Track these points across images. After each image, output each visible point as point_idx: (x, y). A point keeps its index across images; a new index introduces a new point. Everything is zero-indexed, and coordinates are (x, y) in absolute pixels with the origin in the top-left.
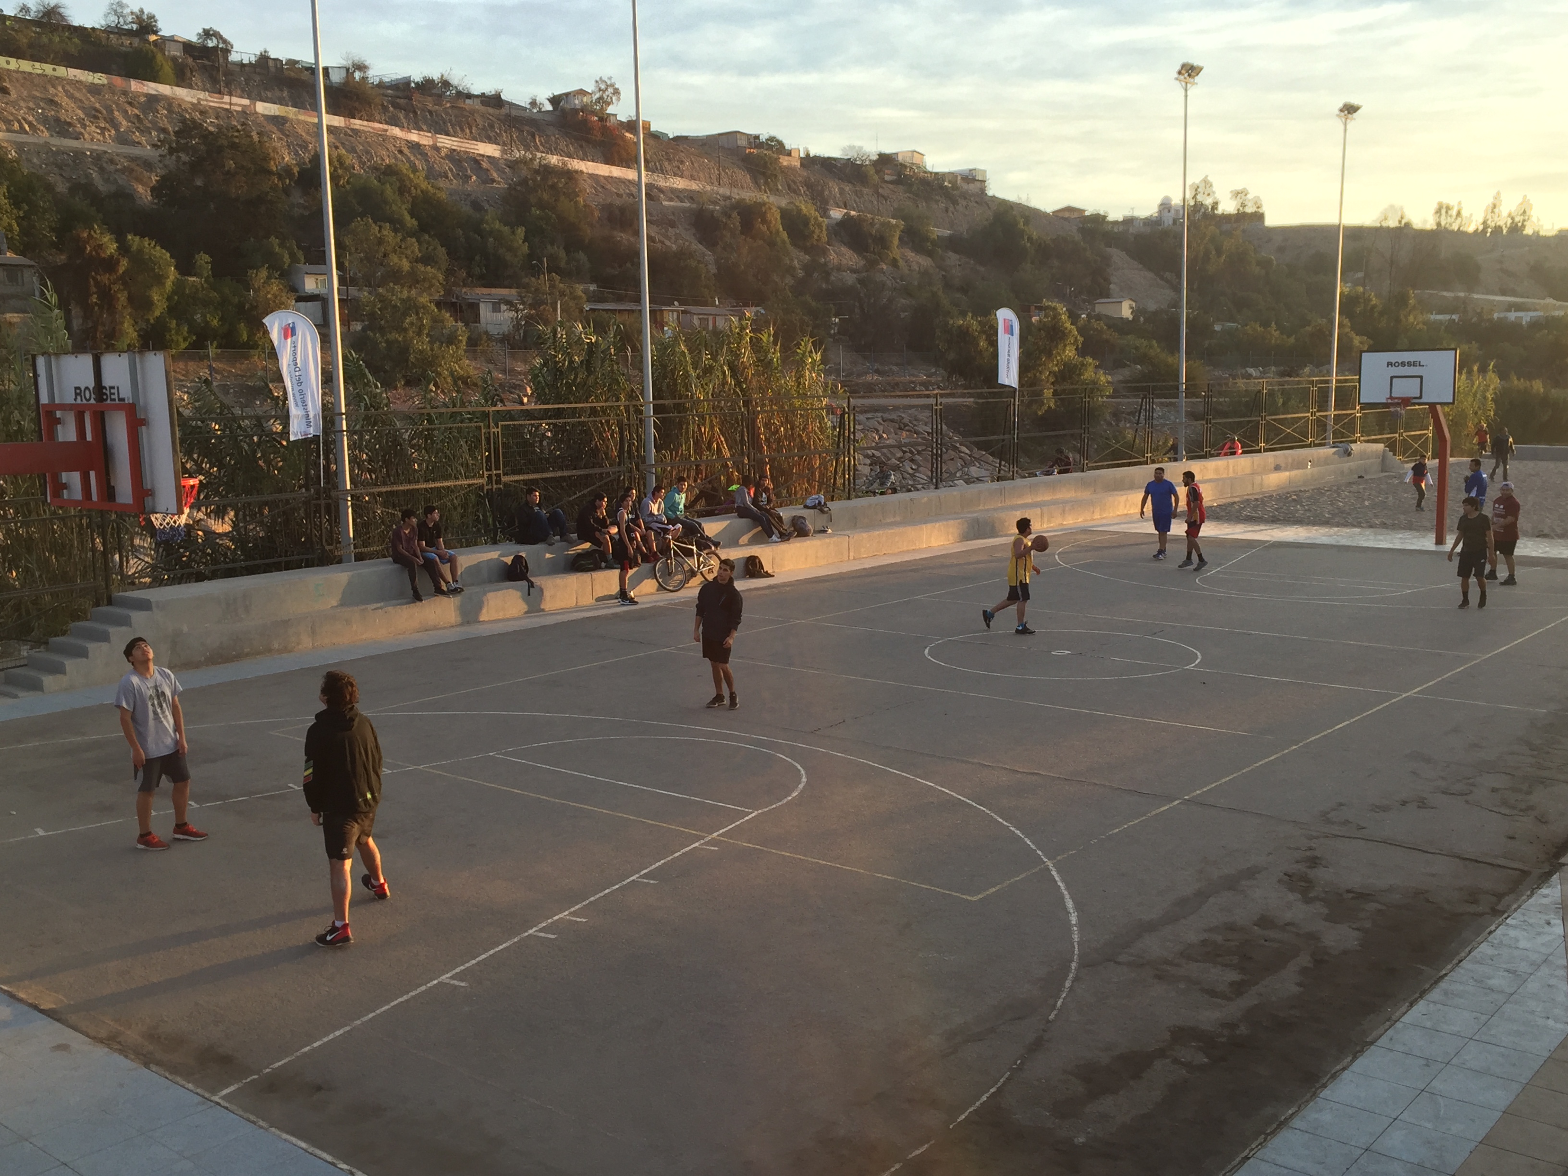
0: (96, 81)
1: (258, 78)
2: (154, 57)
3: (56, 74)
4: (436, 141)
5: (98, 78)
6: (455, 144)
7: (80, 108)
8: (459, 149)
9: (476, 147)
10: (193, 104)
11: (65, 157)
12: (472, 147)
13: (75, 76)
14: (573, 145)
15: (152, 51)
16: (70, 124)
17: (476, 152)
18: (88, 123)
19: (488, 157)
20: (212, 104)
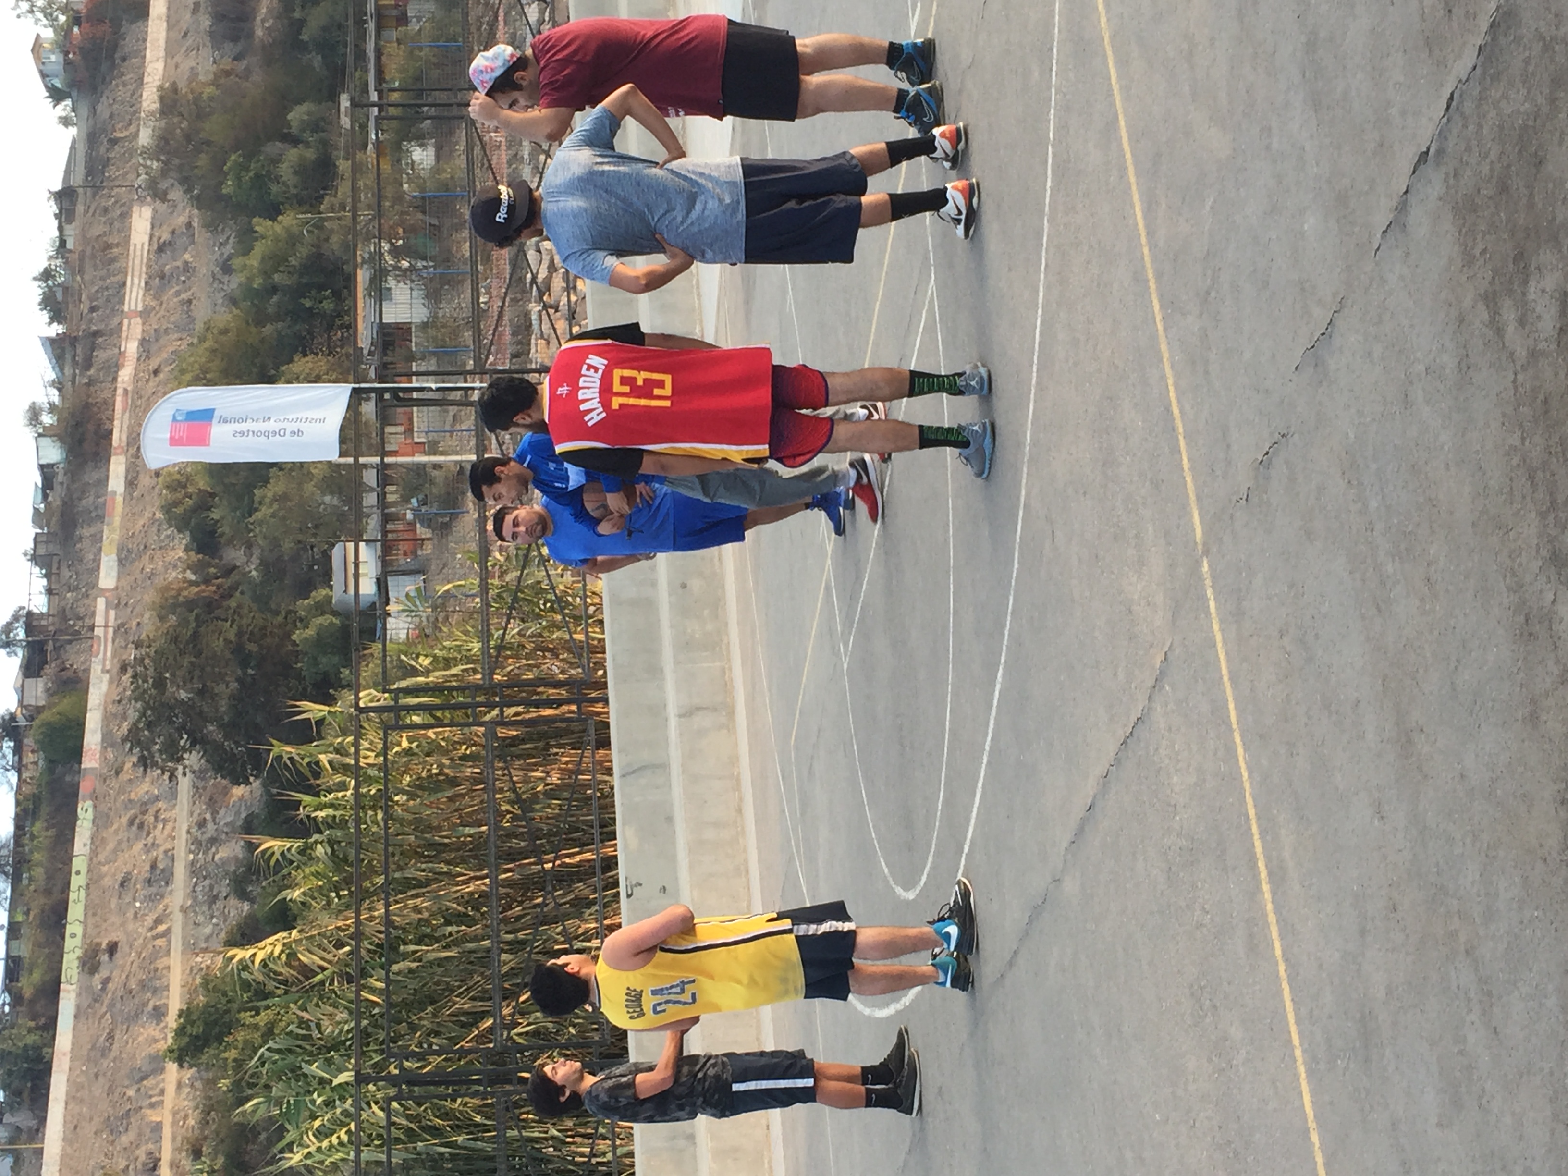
0: (90, 815)
1: (66, 573)
2: (49, 724)
3: (84, 871)
4: (135, 311)
5: (85, 812)
6: (136, 281)
7: (130, 847)
8: (144, 276)
9: (139, 247)
10: (111, 682)
11: (199, 889)
12: (138, 253)
13: (85, 845)
14: (123, 75)
15: (42, 725)
16: (154, 866)
17: (146, 247)
18: (150, 840)
19: (153, 227)
20: (109, 654)
